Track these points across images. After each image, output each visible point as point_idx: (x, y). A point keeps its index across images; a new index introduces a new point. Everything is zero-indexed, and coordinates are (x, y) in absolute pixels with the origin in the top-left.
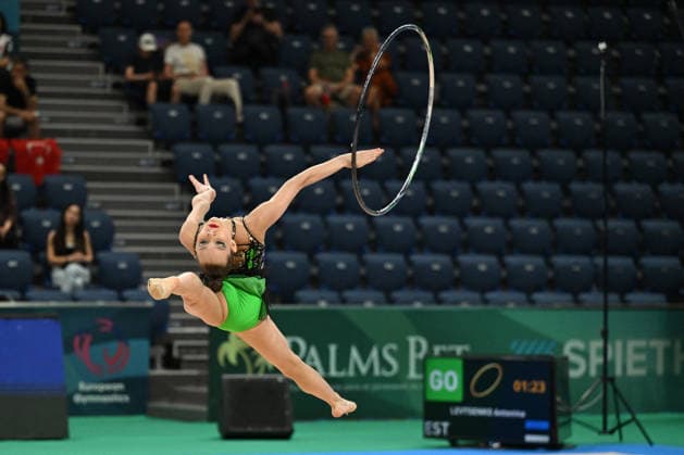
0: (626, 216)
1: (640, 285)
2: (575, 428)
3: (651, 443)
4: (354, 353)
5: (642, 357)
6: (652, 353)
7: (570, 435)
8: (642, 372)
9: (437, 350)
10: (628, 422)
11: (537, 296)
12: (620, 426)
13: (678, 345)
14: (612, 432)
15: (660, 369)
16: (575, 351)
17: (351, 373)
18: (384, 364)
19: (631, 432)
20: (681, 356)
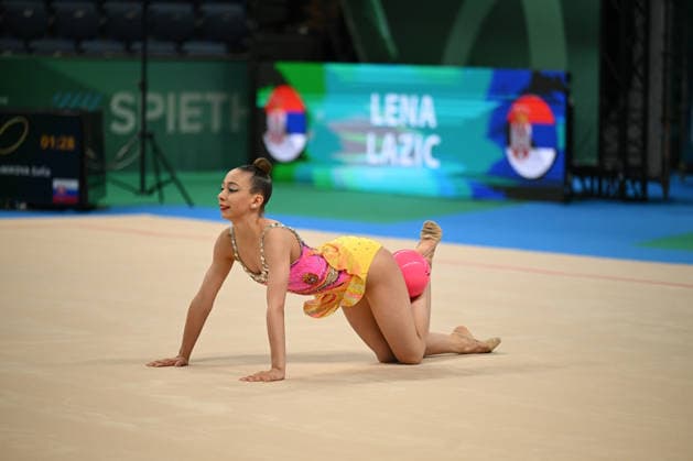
1: (200, 35)
2: (110, 188)
3: (190, 203)
5: (197, 112)
6: (206, 106)
7: (103, 194)
8: (196, 128)
10: (167, 182)
11: (86, 45)
12: (159, 186)
13: (235, 100)
14: (151, 192)
15: (216, 125)
16: (123, 105)
19: (171, 192)
20: (239, 113)
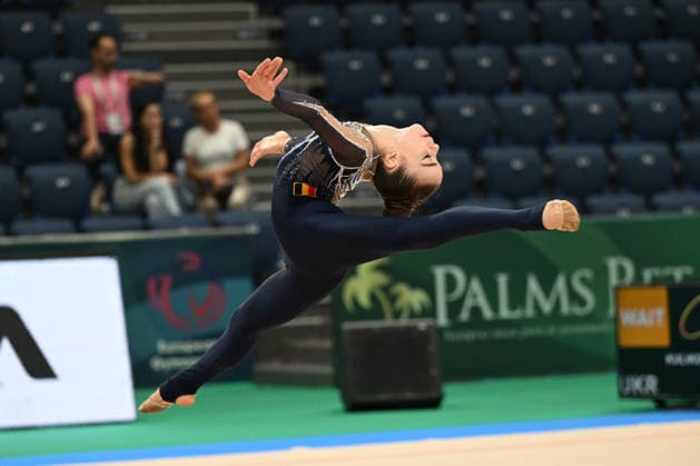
4: (533, 285)
9: (647, 275)
17: (530, 312)
18: (575, 298)
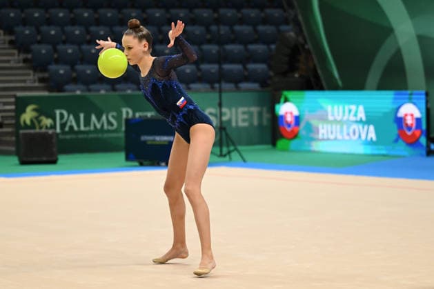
0: (240, 43)
1: (247, 79)
3: (244, 161)
4: (94, 118)
5: (246, 117)
6: (251, 114)
8: (246, 124)
9: (138, 115)
10: (233, 151)
11: (192, 86)
12: (229, 153)
13: (265, 109)
14: (225, 156)
15: (256, 122)
19: (235, 155)
20: (266, 116)
